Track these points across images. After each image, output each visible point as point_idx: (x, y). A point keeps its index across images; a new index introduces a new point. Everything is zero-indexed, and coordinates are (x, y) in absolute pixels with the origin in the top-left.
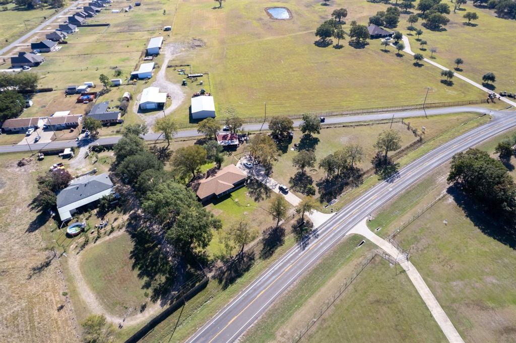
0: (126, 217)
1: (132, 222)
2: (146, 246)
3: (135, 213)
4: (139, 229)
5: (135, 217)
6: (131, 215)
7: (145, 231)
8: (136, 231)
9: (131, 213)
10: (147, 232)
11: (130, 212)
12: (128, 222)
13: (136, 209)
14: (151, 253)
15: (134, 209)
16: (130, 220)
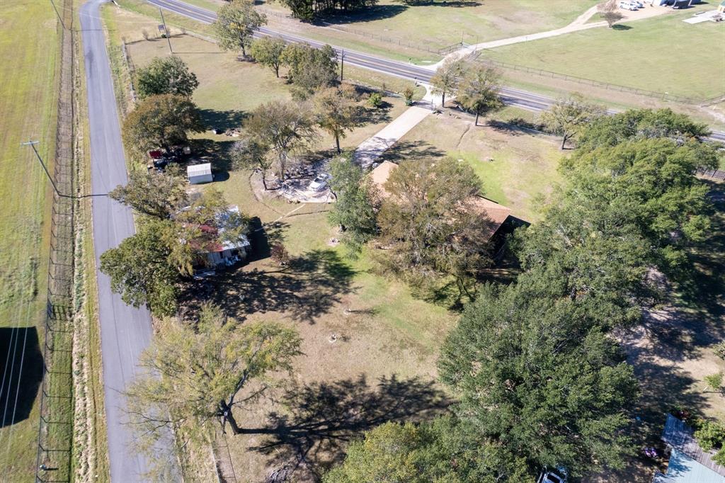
0: (688, 366)
1: (688, 339)
2: (708, 273)
3: (657, 352)
4: (692, 311)
5: (669, 340)
6: (674, 360)
7: (679, 295)
8: (701, 313)
9: (669, 363)
10: (678, 290)
11: (667, 369)
12: (702, 350)
13: (643, 358)
14: (715, 257)
15: (647, 365)
16: (690, 350)
